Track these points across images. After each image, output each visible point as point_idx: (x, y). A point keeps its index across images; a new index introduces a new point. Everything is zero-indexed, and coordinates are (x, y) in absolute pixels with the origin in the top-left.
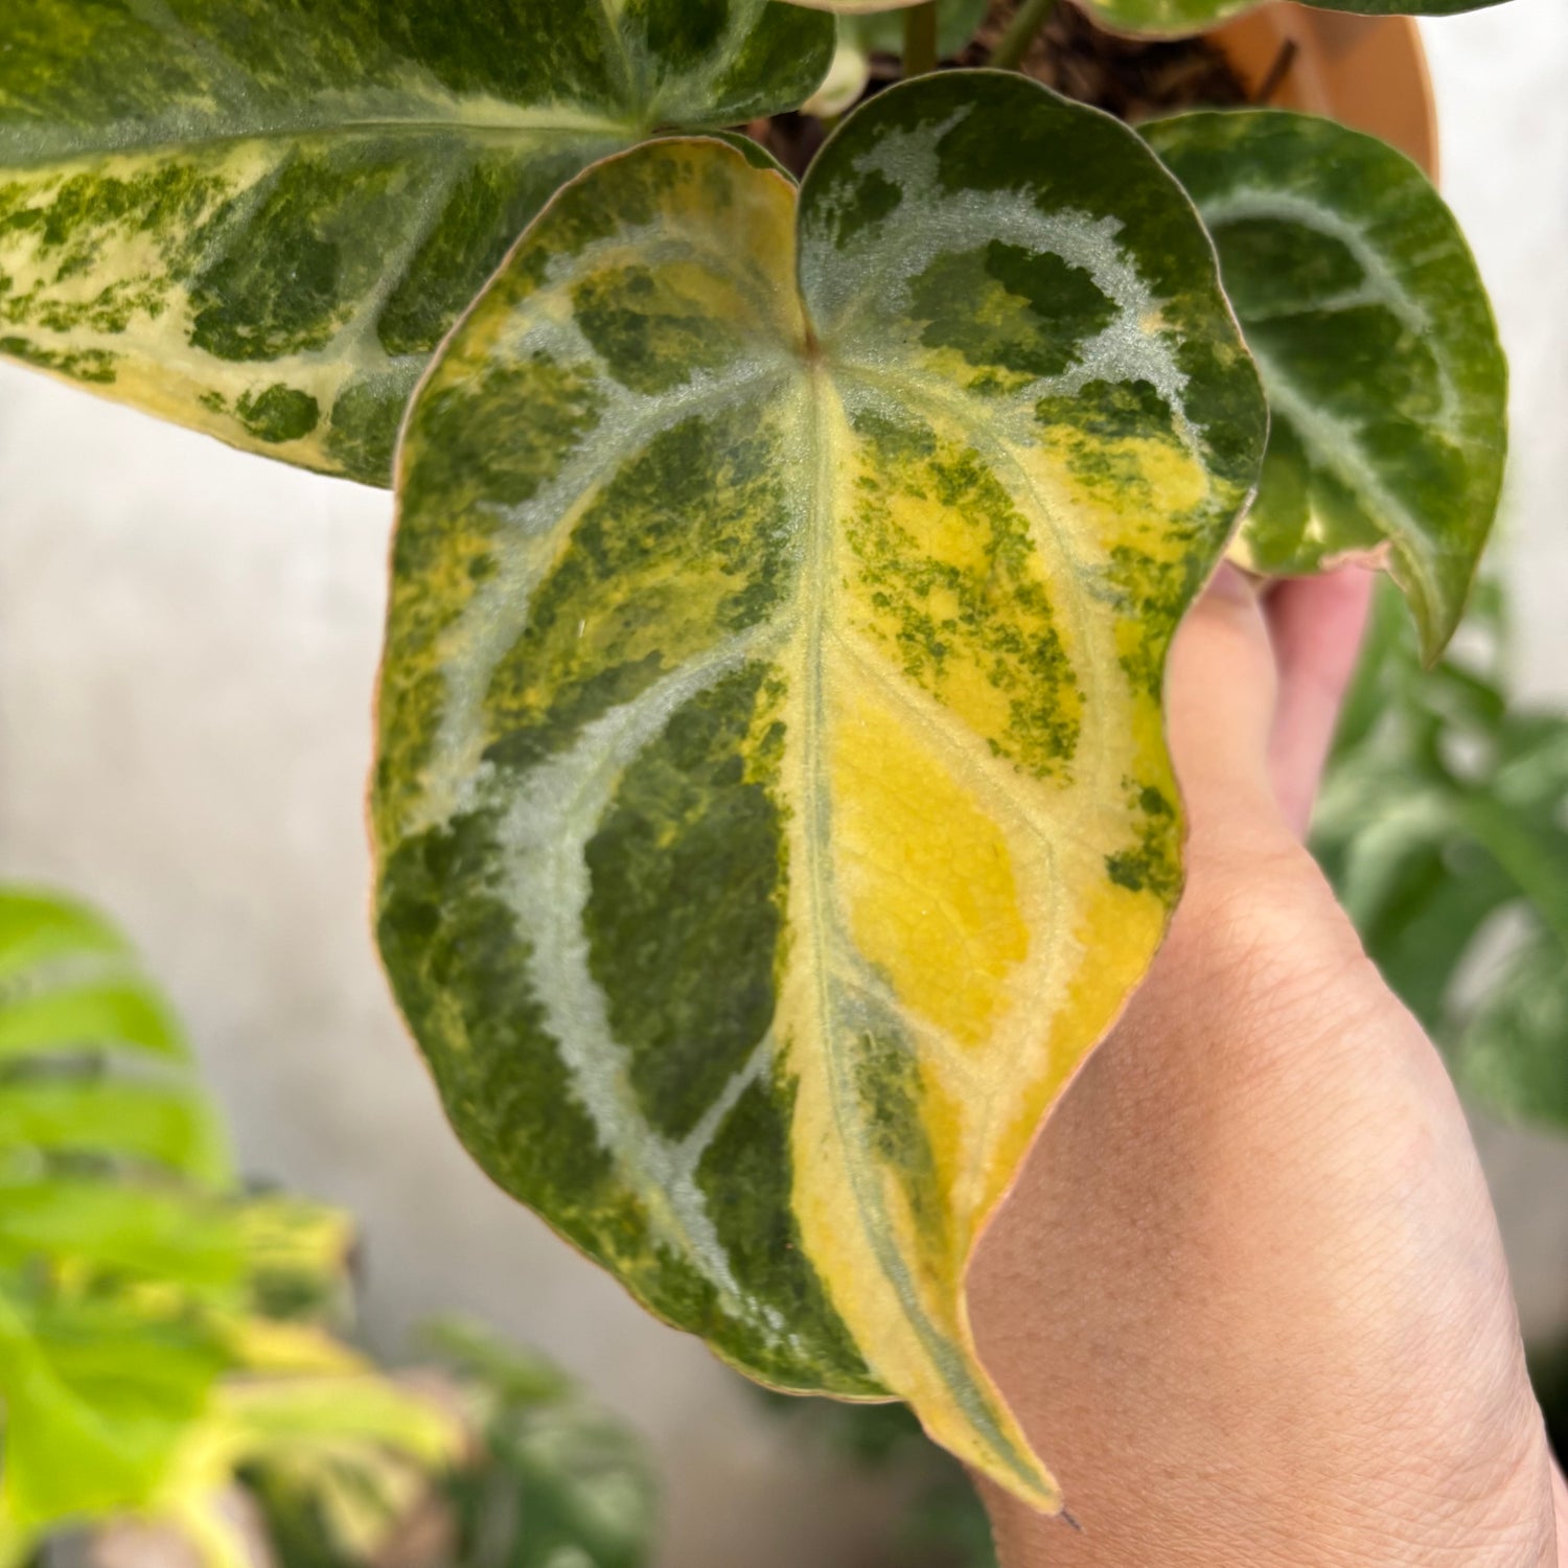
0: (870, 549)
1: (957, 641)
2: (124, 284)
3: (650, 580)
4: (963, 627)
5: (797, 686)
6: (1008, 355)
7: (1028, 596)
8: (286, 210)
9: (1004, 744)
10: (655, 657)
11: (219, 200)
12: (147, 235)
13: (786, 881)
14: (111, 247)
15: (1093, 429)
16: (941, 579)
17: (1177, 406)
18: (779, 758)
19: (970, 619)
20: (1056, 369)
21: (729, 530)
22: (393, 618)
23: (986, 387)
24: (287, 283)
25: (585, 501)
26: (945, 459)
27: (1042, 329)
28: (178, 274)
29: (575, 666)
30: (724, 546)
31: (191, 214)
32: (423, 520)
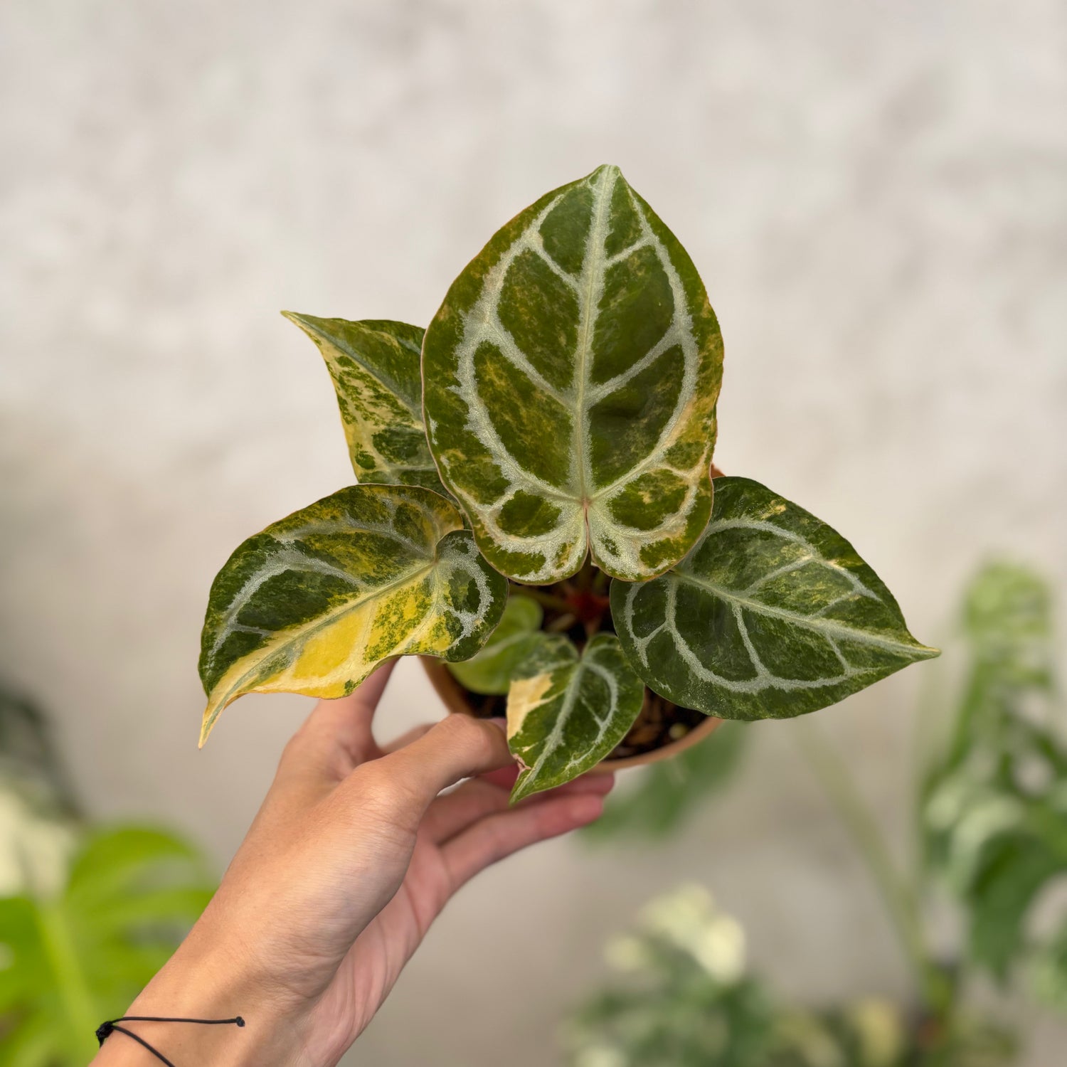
0: (399, 598)
1: (386, 627)
2: (378, 415)
3: (359, 554)
4: (391, 625)
5: (358, 600)
6: (455, 598)
7: (403, 634)
8: (417, 438)
9: (368, 648)
10: (345, 566)
11: (410, 424)
12: (393, 414)
13: (311, 620)
14: (384, 409)
15: (447, 624)
16: (399, 615)
17: (462, 637)
18: (339, 605)
19: (393, 625)
20: (456, 609)
21: (384, 566)
22: (310, 507)
23: (446, 598)
24: (402, 448)
25: (365, 532)
26: (427, 601)
27: (464, 601)
28: (388, 425)
29: (331, 550)
30: (378, 567)
31: (403, 420)
32: (333, 501)
